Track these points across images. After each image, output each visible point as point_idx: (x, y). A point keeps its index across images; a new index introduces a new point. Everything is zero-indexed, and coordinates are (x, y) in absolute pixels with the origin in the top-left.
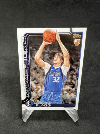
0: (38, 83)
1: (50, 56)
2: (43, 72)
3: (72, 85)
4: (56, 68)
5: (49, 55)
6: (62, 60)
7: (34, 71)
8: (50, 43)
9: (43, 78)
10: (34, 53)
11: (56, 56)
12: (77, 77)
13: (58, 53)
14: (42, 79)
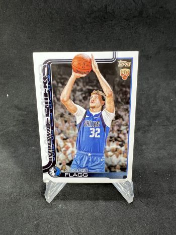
0: (67, 138)
1: (84, 95)
2: (73, 120)
3: (119, 141)
4: (94, 114)
5: (82, 94)
6: (103, 102)
7: (60, 118)
8: (84, 75)
9: (75, 130)
10: (59, 91)
11: (93, 96)
12: (128, 130)
13: (96, 90)
14: (73, 132)
